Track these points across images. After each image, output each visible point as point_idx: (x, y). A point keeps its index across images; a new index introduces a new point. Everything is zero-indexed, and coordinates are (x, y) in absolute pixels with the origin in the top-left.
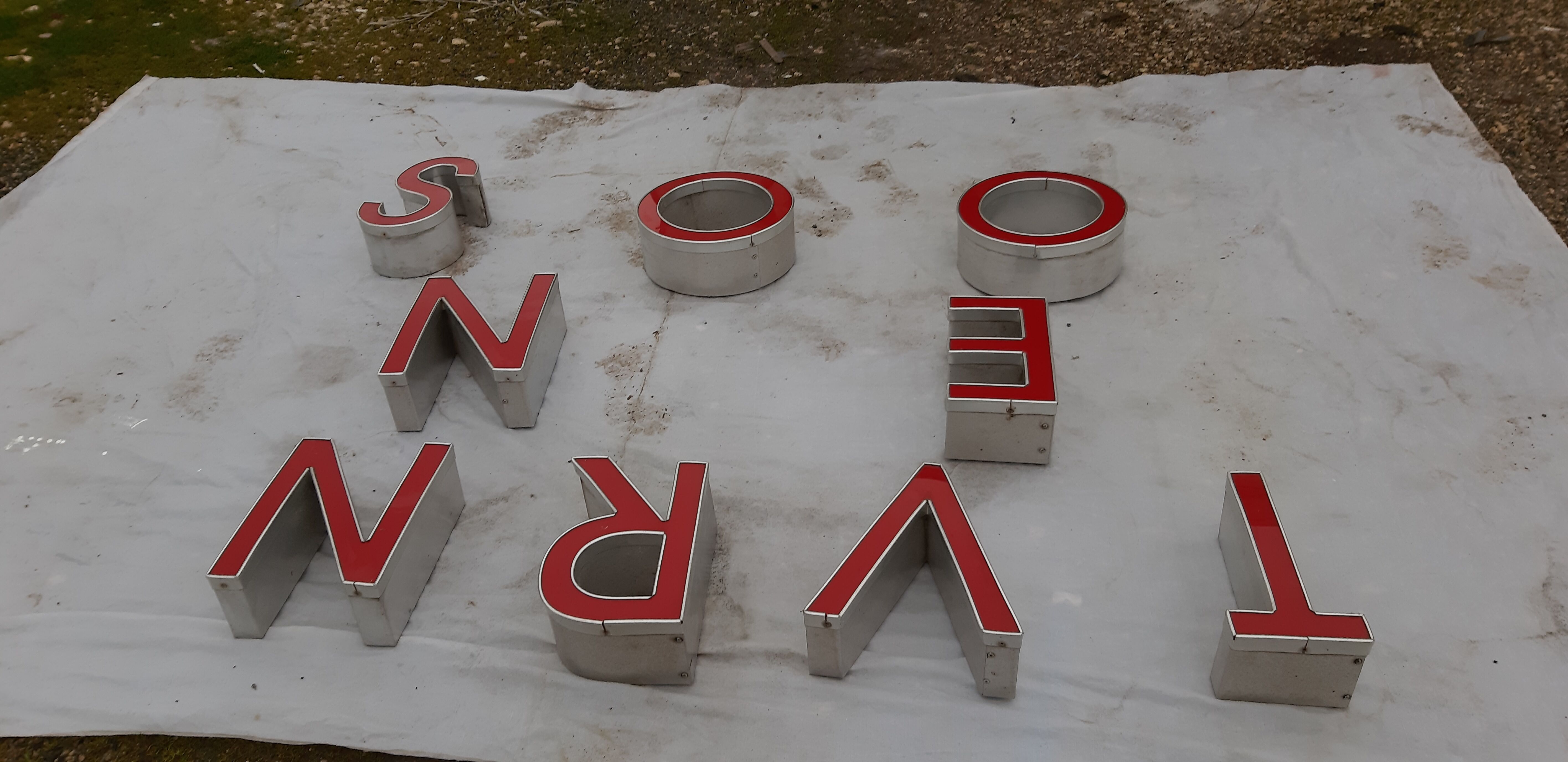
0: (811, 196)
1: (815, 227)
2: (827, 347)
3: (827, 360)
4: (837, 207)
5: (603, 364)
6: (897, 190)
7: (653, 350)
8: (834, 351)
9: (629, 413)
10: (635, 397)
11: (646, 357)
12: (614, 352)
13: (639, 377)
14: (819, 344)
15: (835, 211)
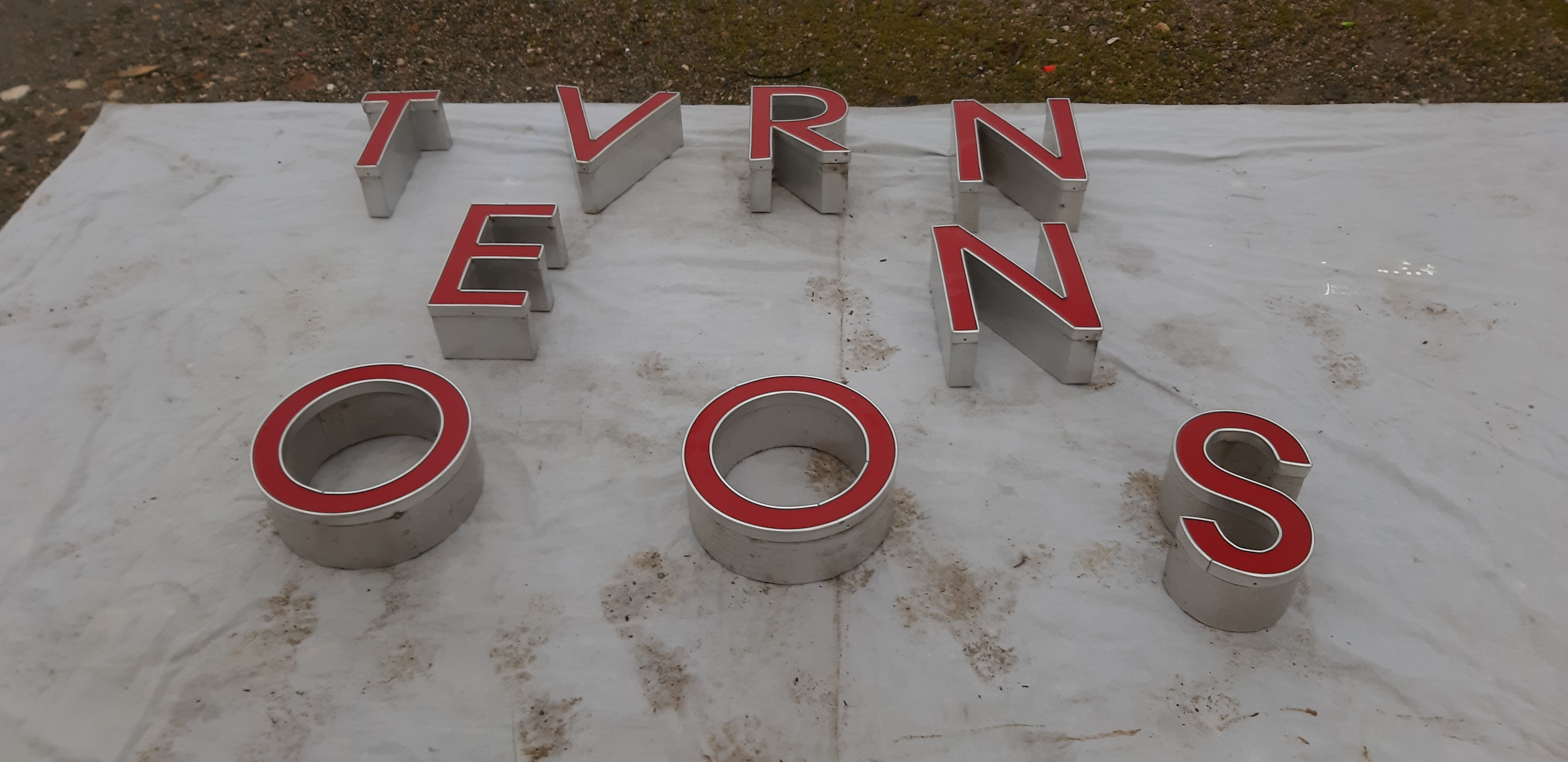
0: (663, 657)
1: (662, 576)
2: (658, 369)
3: (659, 355)
4: (623, 624)
5: (891, 350)
6: (520, 671)
7: (843, 364)
8: (650, 365)
9: (847, 299)
10: (846, 314)
11: (848, 357)
12: (885, 363)
13: (848, 333)
14: (666, 373)
15: (627, 613)
